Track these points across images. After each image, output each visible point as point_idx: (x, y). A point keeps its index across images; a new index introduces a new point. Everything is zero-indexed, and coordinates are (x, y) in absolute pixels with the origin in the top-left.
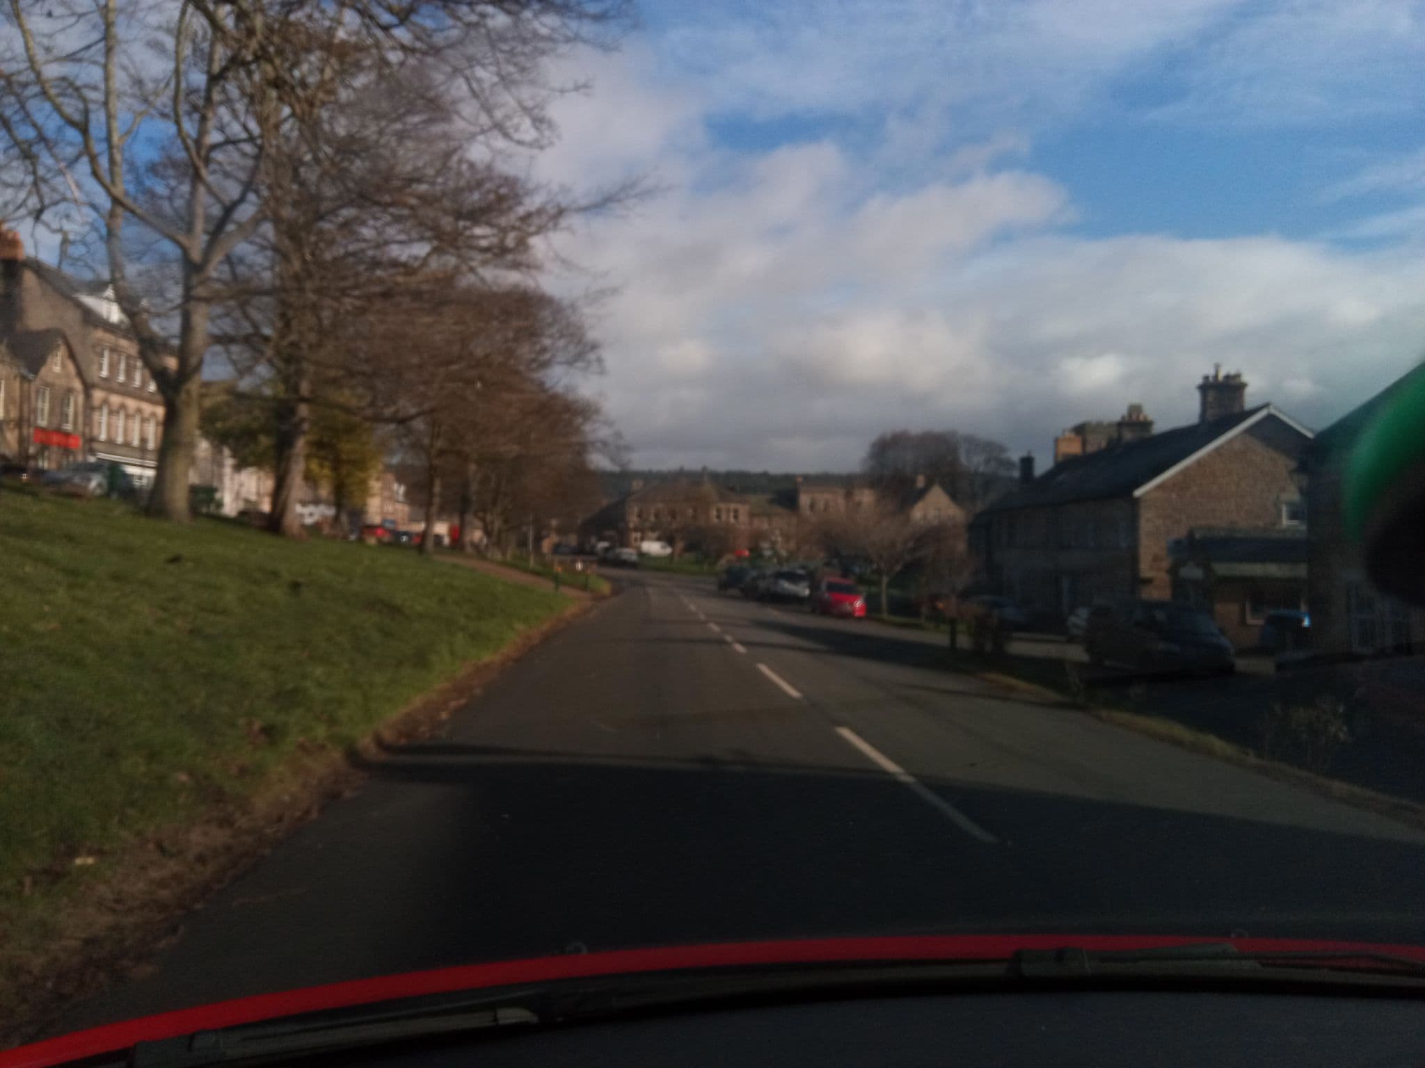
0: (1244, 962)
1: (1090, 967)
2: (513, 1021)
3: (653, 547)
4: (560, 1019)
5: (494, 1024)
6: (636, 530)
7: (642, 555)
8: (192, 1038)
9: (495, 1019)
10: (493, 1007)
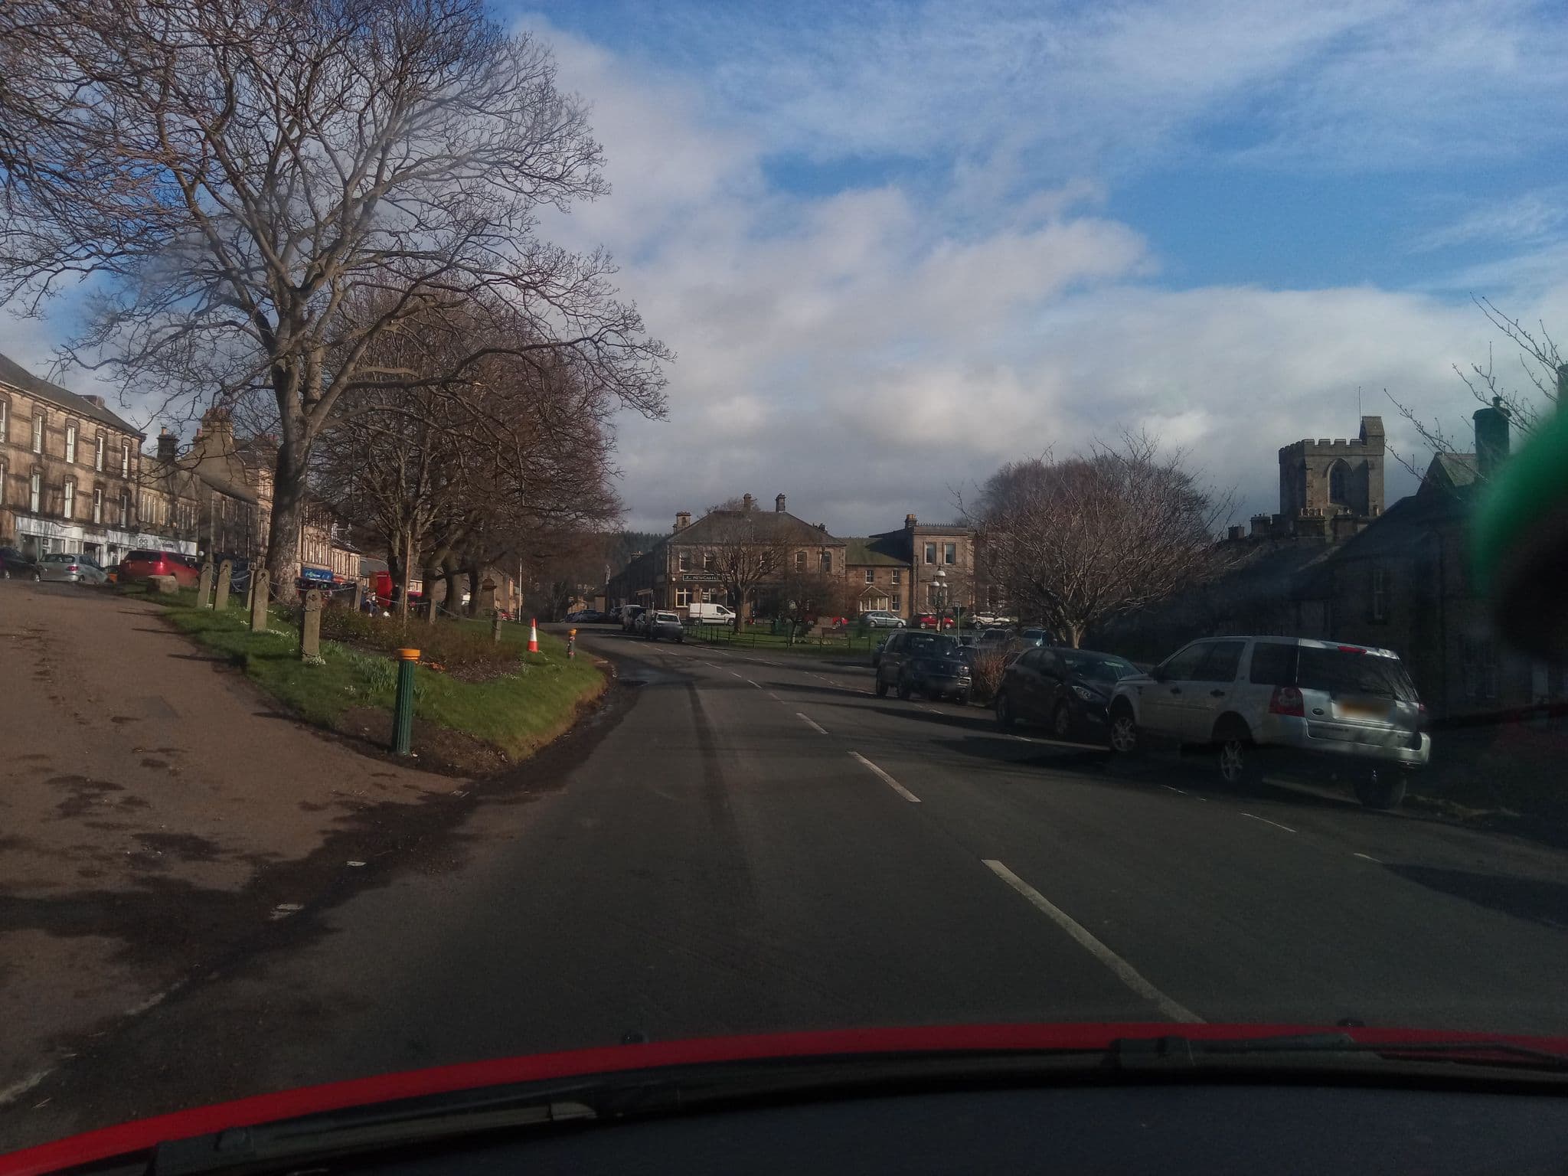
0: (1361, 1053)
1: (1194, 1059)
2: (568, 1116)
3: (706, 610)
4: (620, 1115)
5: (548, 1120)
6: (681, 586)
7: (690, 621)
8: (219, 1137)
9: (550, 1115)
10: (546, 1101)
